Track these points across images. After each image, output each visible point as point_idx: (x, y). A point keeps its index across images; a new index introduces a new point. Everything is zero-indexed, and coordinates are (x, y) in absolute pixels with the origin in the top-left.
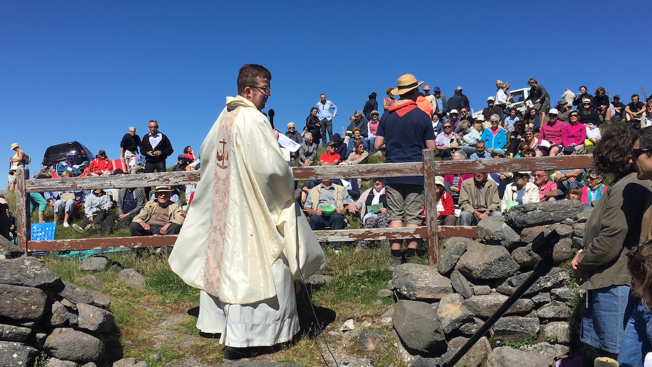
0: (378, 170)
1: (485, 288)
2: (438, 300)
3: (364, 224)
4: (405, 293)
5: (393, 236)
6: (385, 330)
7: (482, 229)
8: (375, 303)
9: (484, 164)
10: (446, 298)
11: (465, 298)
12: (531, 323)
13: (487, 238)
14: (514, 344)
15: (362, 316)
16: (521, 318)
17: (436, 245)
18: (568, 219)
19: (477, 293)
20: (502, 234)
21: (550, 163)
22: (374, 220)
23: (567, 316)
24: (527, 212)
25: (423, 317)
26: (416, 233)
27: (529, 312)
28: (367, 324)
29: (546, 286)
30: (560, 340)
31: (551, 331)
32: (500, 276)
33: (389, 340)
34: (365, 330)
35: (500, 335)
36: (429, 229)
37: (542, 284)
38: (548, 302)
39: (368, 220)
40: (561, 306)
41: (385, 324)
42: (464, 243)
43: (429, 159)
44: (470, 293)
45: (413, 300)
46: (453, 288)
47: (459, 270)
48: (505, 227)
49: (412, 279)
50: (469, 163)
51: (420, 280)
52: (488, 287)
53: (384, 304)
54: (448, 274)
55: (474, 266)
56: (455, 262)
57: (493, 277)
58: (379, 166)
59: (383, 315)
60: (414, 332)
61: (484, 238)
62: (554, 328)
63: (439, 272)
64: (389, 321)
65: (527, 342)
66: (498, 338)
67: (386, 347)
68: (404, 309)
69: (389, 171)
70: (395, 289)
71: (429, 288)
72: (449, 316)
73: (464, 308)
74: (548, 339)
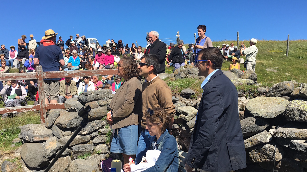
0: (12, 77)
1: (69, 132)
2: (45, 141)
3: (6, 105)
4: (28, 139)
5: (21, 110)
6: (16, 160)
7: (67, 104)
8: (11, 146)
9: (68, 73)
10: (49, 140)
11: (59, 138)
12: (90, 146)
13: (69, 108)
14: (82, 157)
15: (4, 154)
16: (85, 145)
17: (45, 114)
18: (105, 98)
19: (65, 135)
20: (77, 106)
21: (98, 73)
22: (12, 103)
23: (105, 141)
24: (87, 95)
25: (37, 150)
26: (33, 108)
27: (89, 141)
28: (6, 158)
29: (96, 129)
30: (102, 152)
31: (99, 149)
32: (76, 126)
33: (19, 165)
34: (5, 161)
35: (76, 154)
36: (41, 105)
37: (95, 128)
38: (97, 136)
39: (8, 103)
40: (103, 137)
41: (17, 157)
42: (58, 112)
43: (40, 71)
44: (61, 135)
45: (32, 142)
46: (53, 134)
47: (56, 125)
48: (78, 103)
49: (31, 132)
50: (61, 73)
51: (36, 132)
52: (70, 132)
53: (16, 146)
54: (50, 128)
55: (63, 123)
56: (54, 121)
57: (72, 127)
58: (12, 74)
59: (16, 152)
60: (32, 158)
61: (68, 109)
62: (100, 147)
63: (46, 127)
64: (19, 154)
65: (88, 155)
66: (75, 155)
67: (17, 168)
68: (27, 148)
69: (18, 77)
70: (22, 138)
71: (41, 135)
72: (50, 148)
73: (58, 143)
74: (97, 153)
